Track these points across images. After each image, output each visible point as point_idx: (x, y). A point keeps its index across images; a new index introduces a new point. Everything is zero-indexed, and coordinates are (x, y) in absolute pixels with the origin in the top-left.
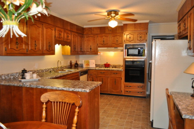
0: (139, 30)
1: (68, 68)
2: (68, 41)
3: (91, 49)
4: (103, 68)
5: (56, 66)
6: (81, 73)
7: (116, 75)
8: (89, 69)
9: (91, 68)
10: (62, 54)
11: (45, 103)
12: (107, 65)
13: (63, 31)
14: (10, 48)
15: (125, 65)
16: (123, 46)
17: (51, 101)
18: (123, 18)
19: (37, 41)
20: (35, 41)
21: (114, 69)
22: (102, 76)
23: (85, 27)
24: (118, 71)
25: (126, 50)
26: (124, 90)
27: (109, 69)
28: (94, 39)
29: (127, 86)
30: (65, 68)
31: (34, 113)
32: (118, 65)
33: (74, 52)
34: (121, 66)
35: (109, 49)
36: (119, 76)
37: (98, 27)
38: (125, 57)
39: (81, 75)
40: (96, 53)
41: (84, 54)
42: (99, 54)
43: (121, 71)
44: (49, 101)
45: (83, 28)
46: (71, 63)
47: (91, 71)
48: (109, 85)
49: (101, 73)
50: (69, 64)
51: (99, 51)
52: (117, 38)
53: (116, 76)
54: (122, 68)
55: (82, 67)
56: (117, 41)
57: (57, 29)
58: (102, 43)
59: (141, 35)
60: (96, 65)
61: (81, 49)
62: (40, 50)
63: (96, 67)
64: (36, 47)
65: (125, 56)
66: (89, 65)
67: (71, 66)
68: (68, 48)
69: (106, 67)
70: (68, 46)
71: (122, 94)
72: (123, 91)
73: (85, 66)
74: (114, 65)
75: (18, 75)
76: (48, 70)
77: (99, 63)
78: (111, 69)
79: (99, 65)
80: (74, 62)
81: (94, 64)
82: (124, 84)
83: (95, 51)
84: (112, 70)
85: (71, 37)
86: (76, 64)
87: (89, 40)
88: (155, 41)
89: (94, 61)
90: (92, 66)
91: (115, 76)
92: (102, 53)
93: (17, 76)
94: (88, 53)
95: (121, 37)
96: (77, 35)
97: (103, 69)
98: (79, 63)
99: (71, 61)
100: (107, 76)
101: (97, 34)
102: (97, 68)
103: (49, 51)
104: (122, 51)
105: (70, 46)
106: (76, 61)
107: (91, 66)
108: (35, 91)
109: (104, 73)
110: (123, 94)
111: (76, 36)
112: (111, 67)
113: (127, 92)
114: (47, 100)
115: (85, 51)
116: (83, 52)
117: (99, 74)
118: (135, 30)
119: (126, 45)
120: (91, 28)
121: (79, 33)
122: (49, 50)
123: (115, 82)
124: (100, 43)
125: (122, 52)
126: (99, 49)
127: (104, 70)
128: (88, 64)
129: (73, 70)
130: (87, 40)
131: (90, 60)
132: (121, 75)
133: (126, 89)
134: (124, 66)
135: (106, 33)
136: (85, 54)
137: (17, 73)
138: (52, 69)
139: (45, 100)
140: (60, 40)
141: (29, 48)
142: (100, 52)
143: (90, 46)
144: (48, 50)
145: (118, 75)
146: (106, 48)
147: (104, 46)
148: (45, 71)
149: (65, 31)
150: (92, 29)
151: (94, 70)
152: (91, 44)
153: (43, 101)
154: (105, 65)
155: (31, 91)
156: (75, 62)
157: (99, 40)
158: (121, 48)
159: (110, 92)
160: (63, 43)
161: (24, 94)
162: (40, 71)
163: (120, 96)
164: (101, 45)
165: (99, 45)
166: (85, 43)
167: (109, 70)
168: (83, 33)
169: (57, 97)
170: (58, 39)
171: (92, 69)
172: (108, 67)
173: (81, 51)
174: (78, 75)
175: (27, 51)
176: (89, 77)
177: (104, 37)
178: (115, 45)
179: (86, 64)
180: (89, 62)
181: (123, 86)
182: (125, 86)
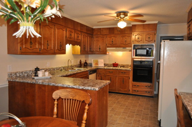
0: (147, 30)
1: (78, 67)
2: (79, 41)
3: (100, 48)
4: (111, 68)
5: (67, 65)
6: (90, 72)
8: (98, 68)
9: (100, 68)
10: (73, 53)
11: (56, 100)
12: (115, 65)
13: (74, 32)
14: (25, 48)
15: (133, 64)
16: (131, 47)
17: (62, 98)
18: (132, 19)
19: (49, 41)
20: (48, 41)
21: (122, 68)
22: (111, 75)
23: (94, 27)
24: (126, 70)
25: (135, 50)
27: (117, 68)
28: (103, 40)
29: (135, 86)
30: (75, 66)
31: (46, 108)
32: (126, 65)
33: (84, 52)
34: (129, 65)
35: (118, 49)
36: (127, 76)
37: (107, 28)
38: (133, 57)
39: (90, 74)
40: (104, 53)
41: (93, 54)
42: (107, 53)
43: (129, 70)
44: (60, 98)
45: (93, 29)
46: (81, 62)
47: (100, 70)
48: (117, 84)
49: (109, 72)
50: (78, 63)
52: (126, 39)
53: (124, 75)
54: (131, 67)
55: (91, 65)
56: (126, 41)
57: (68, 29)
58: (111, 43)
59: (149, 35)
60: (104, 64)
61: (90, 49)
62: (52, 49)
63: (105, 66)
64: (49, 47)
65: (134, 56)
66: (98, 64)
67: (80, 65)
68: (78, 47)
69: (114, 67)
70: (78, 46)
71: (129, 93)
72: (131, 90)
73: (93, 65)
74: (122, 65)
75: (31, 72)
76: (59, 69)
77: (107, 63)
78: (119, 68)
79: (108, 64)
80: (83, 61)
81: (102, 63)
82: (132, 84)
83: (103, 51)
84: (120, 70)
85: (81, 37)
86: (86, 63)
87: (98, 41)
88: (164, 41)
89: (102, 61)
90: (101, 65)
91: (122, 75)
92: (110, 53)
93: (30, 74)
94: (97, 52)
95: (130, 37)
96: (87, 35)
97: (111, 69)
98: (88, 62)
99: (81, 60)
100: (115, 75)
101: (106, 35)
102: (106, 68)
103: (60, 51)
104: (131, 51)
105: (80, 46)
106: (86, 60)
108: (47, 88)
109: (112, 72)
110: (131, 93)
112: (119, 67)
113: (135, 91)
114: (59, 97)
115: (95, 51)
116: (92, 51)
117: (107, 73)
118: (144, 30)
119: (134, 46)
120: (100, 28)
121: (89, 33)
123: (123, 81)
124: (109, 43)
126: (108, 49)
127: (113, 69)
128: (97, 64)
129: (83, 69)
130: (96, 41)
131: (99, 60)
132: (129, 74)
133: (133, 88)
134: (132, 66)
135: (115, 33)
136: (95, 54)
137: (30, 71)
138: (63, 67)
139: (57, 97)
140: (71, 40)
141: (42, 47)
142: (108, 52)
143: (99, 46)
144: (60, 49)
146: (114, 48)
147: (113, 46)
148: (56, 69)
150: (101, 30)
152: (100, 44)
153: (54, 98)
154: (113, 64)
155: (43, 88)
157: (108, 40)
158: (130, 48)
159: (118, 91)
160: (74, 43)
161: (36, 91)
162: (52, 69)
163: (127, 95)
165: (108, 45)
166: (95, 43)
167: (118, 69)
168: (93, 33)
169: (68, 95)
170: (69, 39)
171: (101, 69)
172: (116, 67)
173: (90, 51)
174: (87, 74)
175: (40, 51)
176: (97, 76)
177: (113, 37)
178: (123, 45)
179: (95, 63)
180: (98, 62)
181: (131, 86)
182: (132, 86)
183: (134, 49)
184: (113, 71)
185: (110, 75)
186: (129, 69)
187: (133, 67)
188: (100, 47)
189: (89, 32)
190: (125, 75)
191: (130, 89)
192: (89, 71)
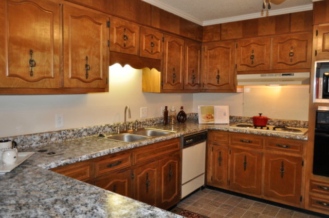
2: (155, 57)
3: (218, 77)
4: (248, 130)
6: (185, 140)
7: (286, 151)
8: (212, 127)
9: (217, 127)
12: (260, 121)
13: (137, 31)
15: (316, 123)
16: (309, 70)
19: (36, 52)
20: (31, 52)
21: (279, 132)
22: (247, 151)
23: (205, 24)
24: (291, 139)
25: (321, 79)
26: (310, 196)
27: (264, 131)
28: (228, 53)
29: (321, 188)
30: (151, 123)
32: (293, 121)
33: (172, 85)
34: (302, 124)
35: (268, 76)
36: (293, 155)
37: (239, 23)
38: (315, 101)
39: (187, 145)
40: (231, 88)
41: (201, 92)
42: (238, 90)
43: (302, 141)
45: (202, 27)
46: (166, 113)
47: (216, 134)
48: (263, 175)
49: (243, 141)
51: (239, 84)
52: (292, 48)
53: (286, 153)
54: (306, 130)
56: (292, 55)
57: (115, 21)
58: (249, 61)
60: (231, 118)
61: (194, 78)
62: (51, 77)
63: (231, 123)
65: (317, 97)
66: (212, 118)
67: (166, 120)
69: (256, 127)
70: (154, 70)
71: (302, 207)
72: (307, 200)
73: (201, 120)
74: (279, 122)
76: (97, 132)
77: (239, 113)
78: (269, 131)
79: (240, 118)
80: (174, 109)
81: (225, 115)
82: (311, 181)
83: (228, 84)
84: (272, 136)
85: (162, 48)
86: (182, 114)
87: (213, 57)
89: (225, 108)
90: (221, 120)
91: (281, 153)
92: (247, 90)
94: (211, 87)
95: (304, 43)
96: (181, 41)
97: (248, 132)
98: (189, 111)
99: (166, 107)
100: (259, 151)
101: (235, 40)
102: (232, 128)
103: (85, 82)
104: (308, 82)
105: (159, 70)
106: (182, 108)
107: (216, 122)
109: (250, 142)
110: (307, 208)
111: (180, 45)
112: (271, 127)
113: (321, 203)
115: (205, 83)
116: (199, 85)
117: (237, 144)
119: (320, 66)
120: (221, 24)
121: (188, 38)
122: (87, 77)
123: (282, 170)
124: (242, 63)
125: (308, 86)
126: (239, 77)
127: (252, 134)
128: (210, 116)
130: (210, 57)
131: (216, 107)
132: (301, 152)
133: (315, 195)
134: (313, 128)
135: (259, 34)
136: (205, 91)
138: (110, 127)
140: (127, 52)
142: (242, 87)
143: (216, 71)
144: (83, 78)
145: (293, 152)
146: (258, 76)
147: (253, 69)
148: (85, 133)
149: (141, 31)
150: (224, 28)
151: (223, 131)
152: (219, 67)
154: (255, 119)
156: (178, 110)
157: (239, 55)
158: (305, 75)
159: (266, 195)
160: (139, 62)
162: (70, 134)
163: (295, 212)
164: (244, 68)
165: (240, 68)
166: (205, 62)
167: (266, 136)
168: (201, 39)
170: (118, 49)
171: (219, 131)
172: (262, 128)
173: (194, 84)
174: (176, 146)
176: (210, 149)
177: (253, 46)
178: (285, 66)
179: (205, 115)
180: (213, 111)
181: (308, 186)
182: (312, 187)
183: (318, 77)
184: (252, 139)
185: (242, 150)
186: (302, 135)
187: (316, 131)
188: (220, 74)
189: (189, 36)
190: (289, 154)
191: (303, 194)
192: (182, 138)
